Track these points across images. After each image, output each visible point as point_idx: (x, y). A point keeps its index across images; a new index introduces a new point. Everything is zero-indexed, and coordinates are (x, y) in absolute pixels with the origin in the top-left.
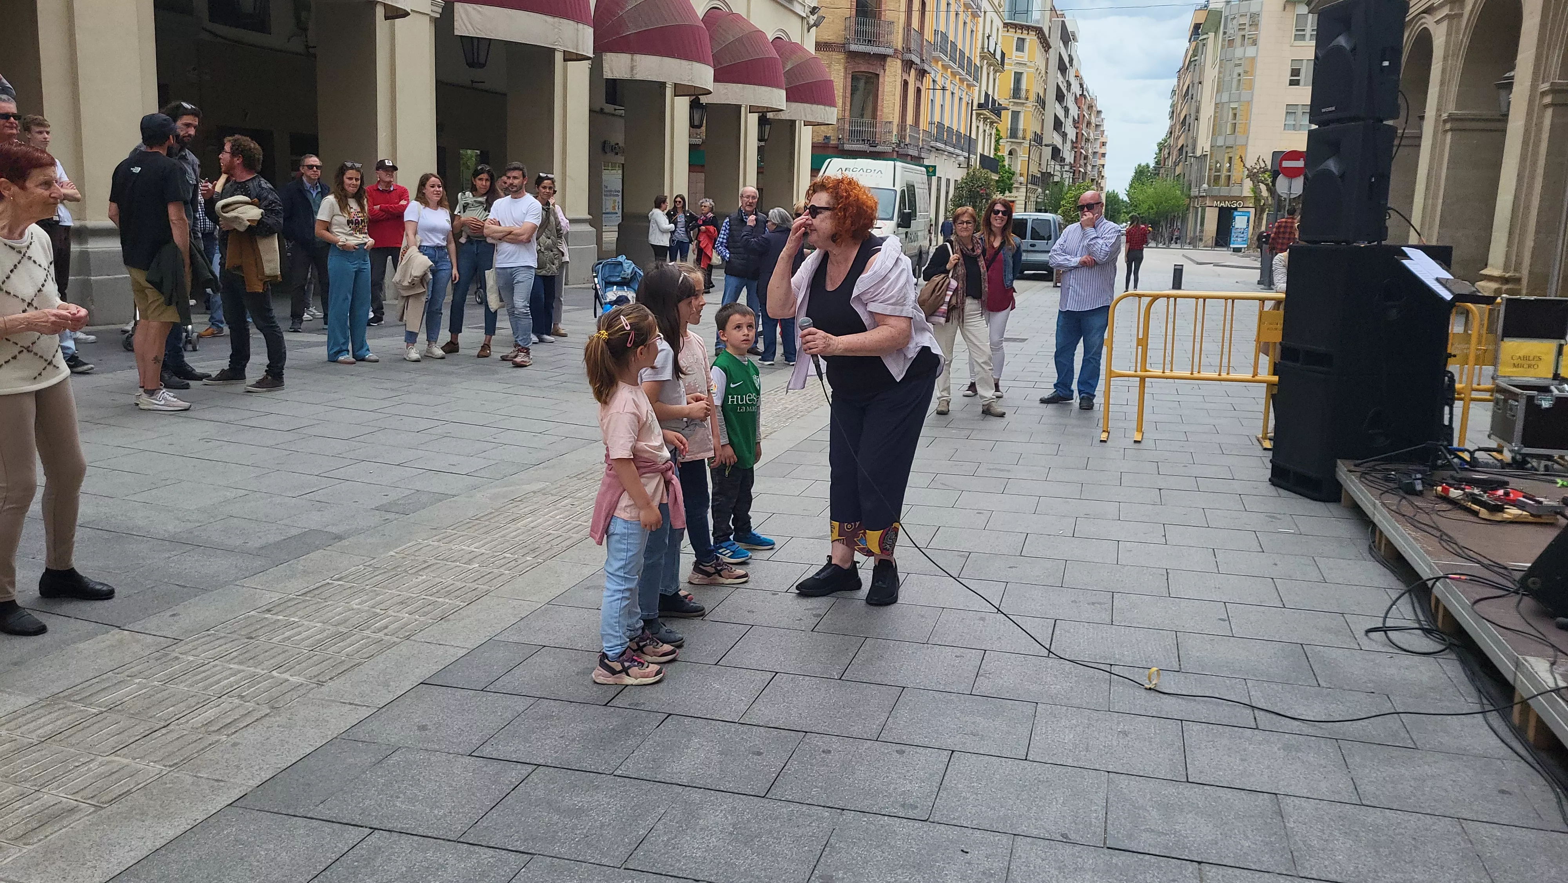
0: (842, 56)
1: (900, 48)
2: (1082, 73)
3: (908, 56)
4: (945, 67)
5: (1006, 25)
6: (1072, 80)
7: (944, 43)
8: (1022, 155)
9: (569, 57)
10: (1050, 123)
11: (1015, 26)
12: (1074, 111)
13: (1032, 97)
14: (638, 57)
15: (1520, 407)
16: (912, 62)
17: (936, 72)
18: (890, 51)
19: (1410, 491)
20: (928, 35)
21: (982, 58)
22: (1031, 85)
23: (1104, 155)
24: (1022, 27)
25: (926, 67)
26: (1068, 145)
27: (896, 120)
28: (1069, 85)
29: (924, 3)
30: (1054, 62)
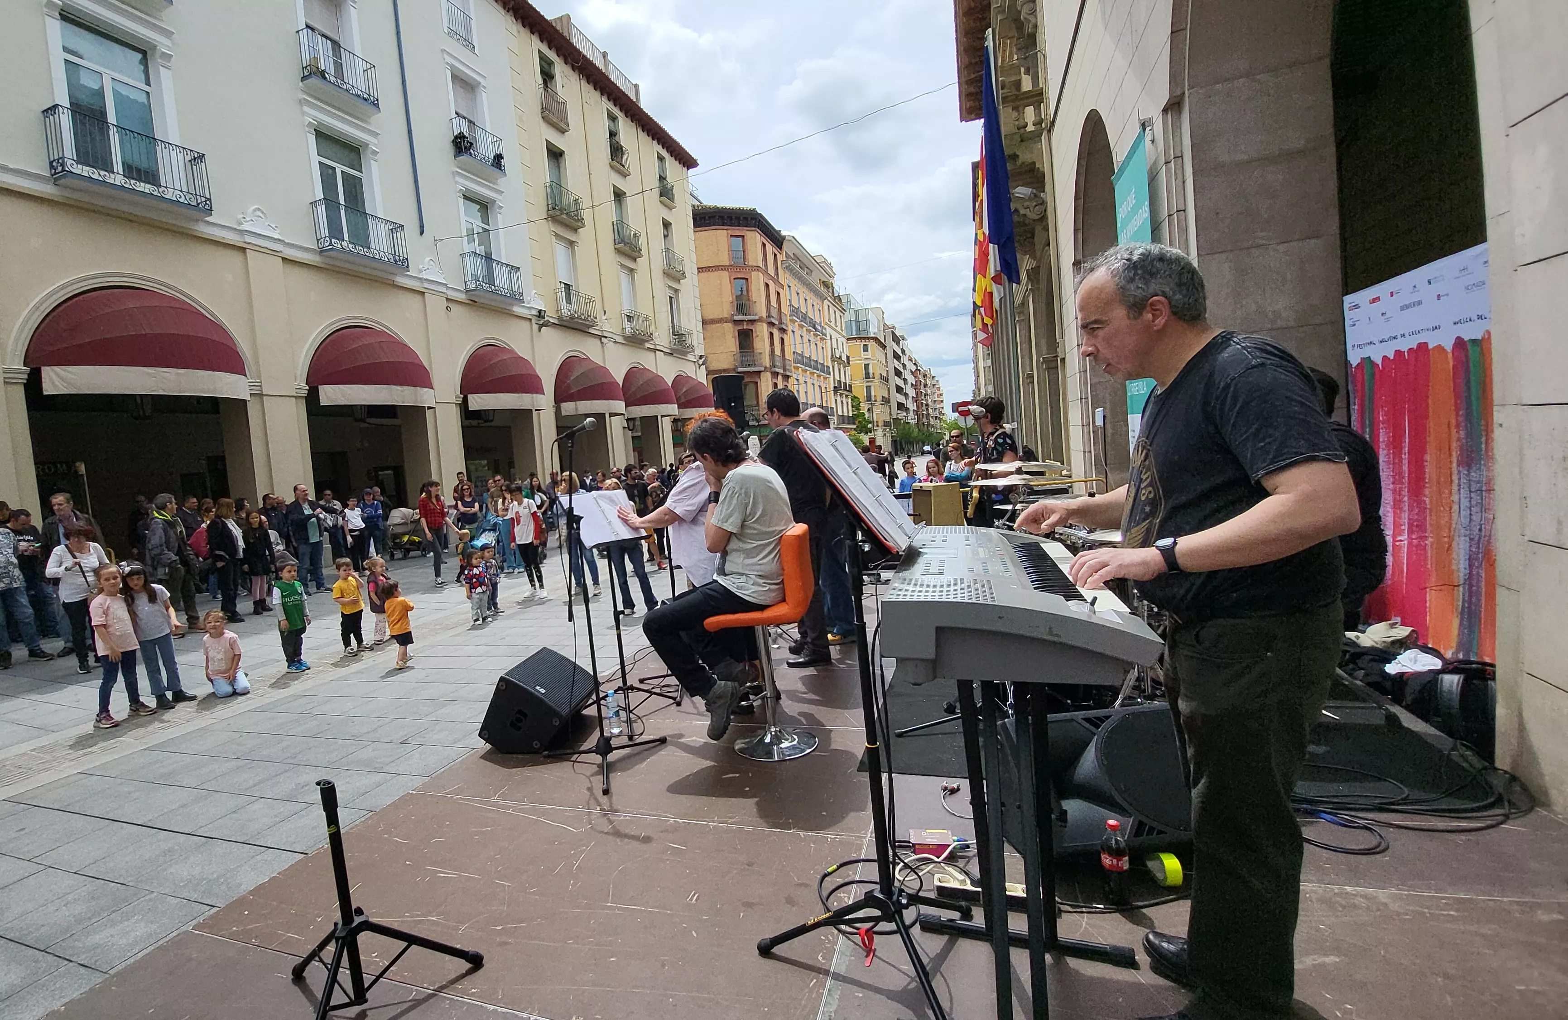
1: (768, 366)
2: (914, 356)
3: (773, 370)
4: (805, 370)
5: (850, 339)
6: (906, 362)
7: (800, 358)
8: (877, 411)
10: (893, 389)
11: (860, 338)
12: (912, 380)
13: (877, 376)
14: (578, 403)
16: (778, 373)
17: (797, 375)
18: (763, 369)
20: (789, 356)
21: (833, 361)
22: (877, 370)
23: (942, 401)
24: (865, 338)
25: (788, 373)
26: (910, 400)
28: (904, 366)
29: (782, 339)
30: (890, 355)
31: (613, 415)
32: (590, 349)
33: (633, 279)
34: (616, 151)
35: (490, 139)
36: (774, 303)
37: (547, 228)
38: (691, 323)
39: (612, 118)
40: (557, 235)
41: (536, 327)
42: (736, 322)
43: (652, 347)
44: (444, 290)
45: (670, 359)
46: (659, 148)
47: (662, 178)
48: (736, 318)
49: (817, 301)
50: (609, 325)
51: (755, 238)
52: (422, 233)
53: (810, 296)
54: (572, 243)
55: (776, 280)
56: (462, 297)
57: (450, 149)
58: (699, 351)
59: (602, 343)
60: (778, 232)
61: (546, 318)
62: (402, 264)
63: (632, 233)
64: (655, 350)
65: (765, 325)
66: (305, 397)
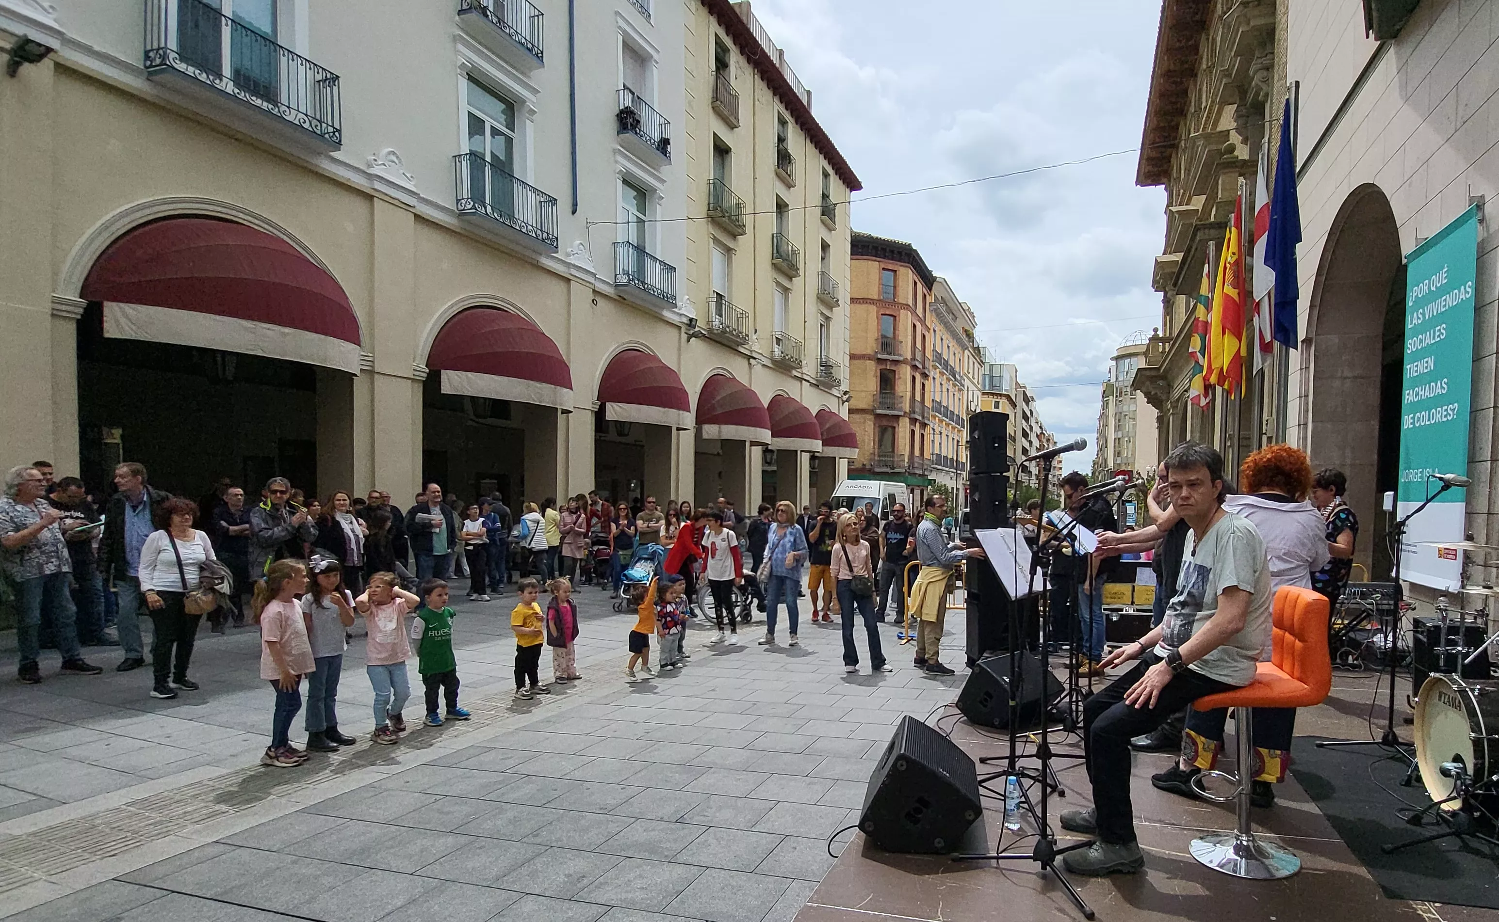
0: (872, 417)
1: (908, 411)
2: (1041, 420)
3: (913, 416)
4: (941, 421)
5: (983, 394)
6: (1033, 424)
7: (938, 407)
9: (681, 429)
10: (1019, 451)
11: (993, 394)
12: (1036, 443)
14: (724, 426)
16: (916, 420)
17: (934, 424)
18: (902, 413)
20: (928, 403)
21: (968, 414)
23: (1061, 468)
24: (997, 394)
25: (926, 421)
27: (907, 453)
28: (1031, 428)
29: (923, 385)
30: (1020, 415)
31: (753, 444)
32: (737, 369)
33: (787, 299)
34: (784, 158)
35: (657, 119)
36: (919, 345)
37: (703, 230)
38: (839, 355)
39: (782, 122)
40: (715, 240)
41: (684, 337)
42: (880, 361)
43: (799, 375)
44: (592, 280)
45: (814, 390)
46: (825, 163)
47: (825, 196)
48: (879, 356)
49: (958, 350)
50: (758, 345)
51: (907, 275)
52: (574, 212)
53: (952, 343)
54: (729, 251)
55: (923, 322)
56: (609, 291)
57: (612, 125)
58: (844, 387)
59: (750, 364)
60: (930, 272)
61: (697, 329)
62: (551, 244)
63: (790, 249)
64: (801, 380)
65: (909, 368)
66: (423, 381)
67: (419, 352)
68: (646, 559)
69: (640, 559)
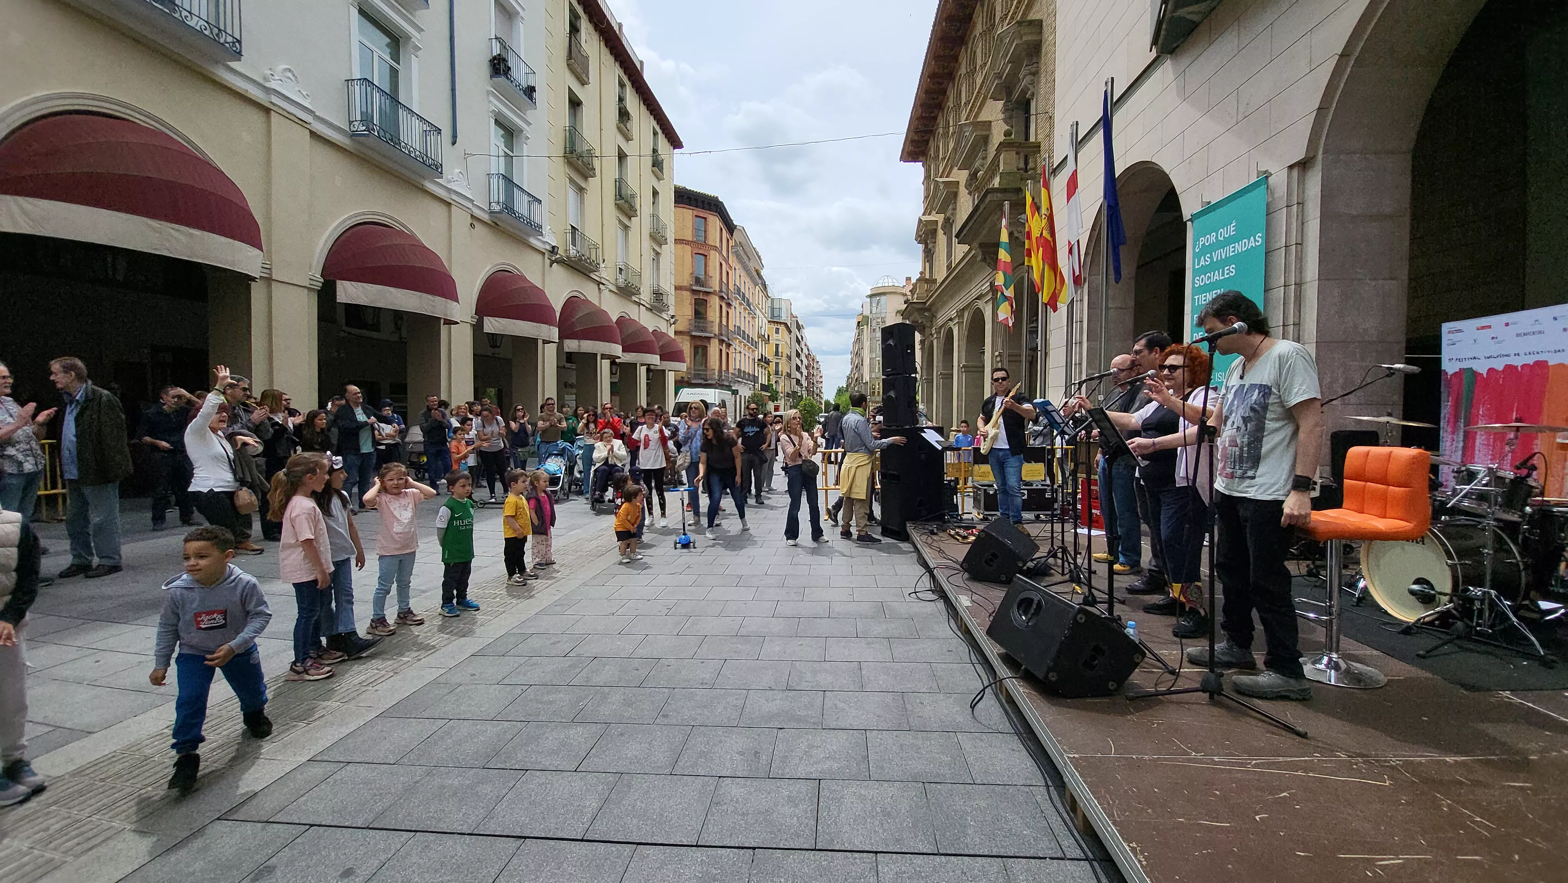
0: (688, 338)
1: (717, 334)
2: (808, 344)
3: (721, 338)
4: (740, 342)
5: (769, 322)
6: (803, 347)
7: (739, 330)
8: (782, 384)
9: (545, 342)
10: (794, 368)
11: (774, 322)
12: (805, 362)
13: (785, 355)
14: (582, 341)
15: (981, 493)
16: (723, 341)
17: (736, 344)
18: (712, 335)
19: (932, 533)
20: (731, 328)
21: (759, 337)
22: (784, 350)
23: (822, 382)
24: (777, 323)
25: (731, 343)
26: (804, 377)
27: (717, 368)
28: (802, 349)
29: (728, 313)
30: (794, 339)
31: (604, 356)
32: (589, 292)
33: (627, 235)
34: (624, 115)
35: (523, 69)
36: (724, 280)
37: (560, 169)
38: (667, 286)
39: (622, 85)
40: (571, 180)
41: (548, 262)
42: (694, 292)
43: (637, 300)
44: (470, 205)
45: (649, 314)
46: (654, 123)
47: (655, 151)
48: (694, 288)
49: (752, 286)
50: (606, 273)
51: (715, 222)
52: (454, 143)
53: (748, 280)
54: (581, 190)
55: (727, 262)
56: (485, 217)
57: (485, 70)
58: (671, 312)
59: (599, 289)
60: (731, 221)
61: (558, 256)
62: (437, 169)
63: (629, 192)
64: (639, 304)
65: (717, 298)
66: (319, 291)
67: (314, 263)
68: (557, 455)
69: (550, 455)
